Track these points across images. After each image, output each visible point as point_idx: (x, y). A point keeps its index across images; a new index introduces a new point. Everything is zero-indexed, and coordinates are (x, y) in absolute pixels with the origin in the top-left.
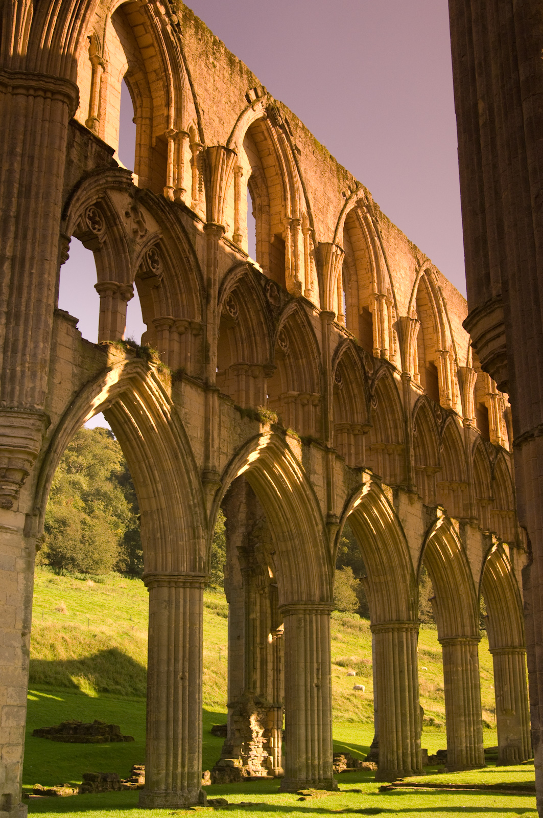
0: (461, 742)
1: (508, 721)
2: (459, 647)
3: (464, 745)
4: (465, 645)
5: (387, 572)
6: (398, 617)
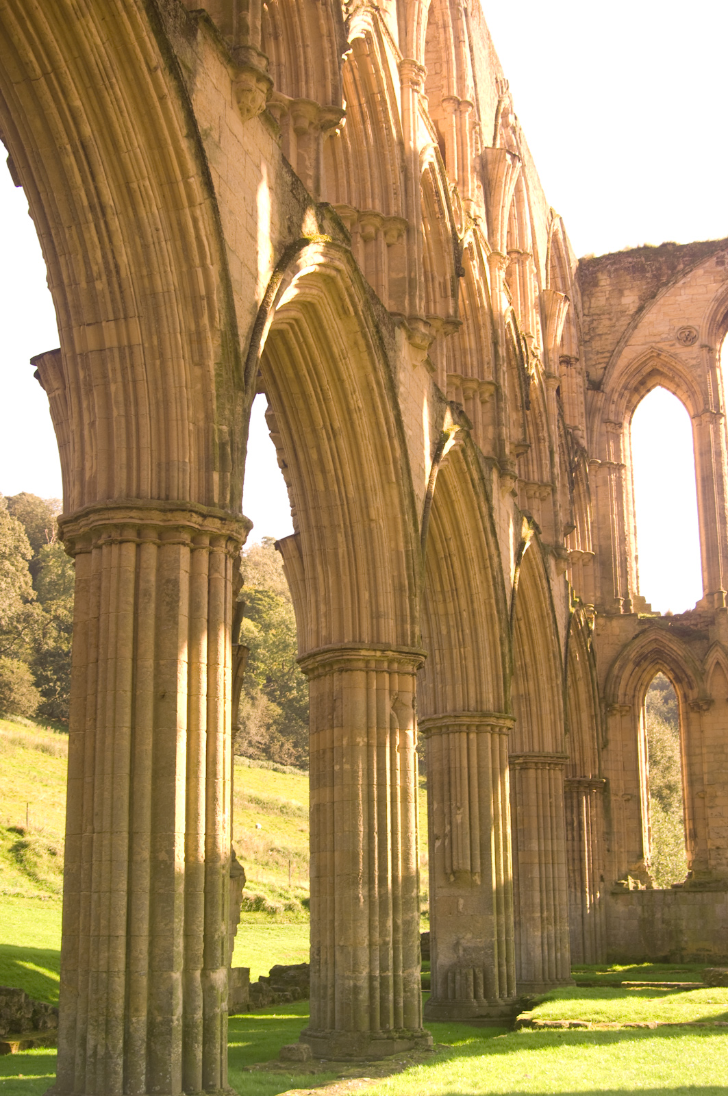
0: (356, 964)
1: (461, 901)
2: (360, 677)
3: (365, 973)
4: (379, 671)
5: (132, 311)
6: (163, 485)
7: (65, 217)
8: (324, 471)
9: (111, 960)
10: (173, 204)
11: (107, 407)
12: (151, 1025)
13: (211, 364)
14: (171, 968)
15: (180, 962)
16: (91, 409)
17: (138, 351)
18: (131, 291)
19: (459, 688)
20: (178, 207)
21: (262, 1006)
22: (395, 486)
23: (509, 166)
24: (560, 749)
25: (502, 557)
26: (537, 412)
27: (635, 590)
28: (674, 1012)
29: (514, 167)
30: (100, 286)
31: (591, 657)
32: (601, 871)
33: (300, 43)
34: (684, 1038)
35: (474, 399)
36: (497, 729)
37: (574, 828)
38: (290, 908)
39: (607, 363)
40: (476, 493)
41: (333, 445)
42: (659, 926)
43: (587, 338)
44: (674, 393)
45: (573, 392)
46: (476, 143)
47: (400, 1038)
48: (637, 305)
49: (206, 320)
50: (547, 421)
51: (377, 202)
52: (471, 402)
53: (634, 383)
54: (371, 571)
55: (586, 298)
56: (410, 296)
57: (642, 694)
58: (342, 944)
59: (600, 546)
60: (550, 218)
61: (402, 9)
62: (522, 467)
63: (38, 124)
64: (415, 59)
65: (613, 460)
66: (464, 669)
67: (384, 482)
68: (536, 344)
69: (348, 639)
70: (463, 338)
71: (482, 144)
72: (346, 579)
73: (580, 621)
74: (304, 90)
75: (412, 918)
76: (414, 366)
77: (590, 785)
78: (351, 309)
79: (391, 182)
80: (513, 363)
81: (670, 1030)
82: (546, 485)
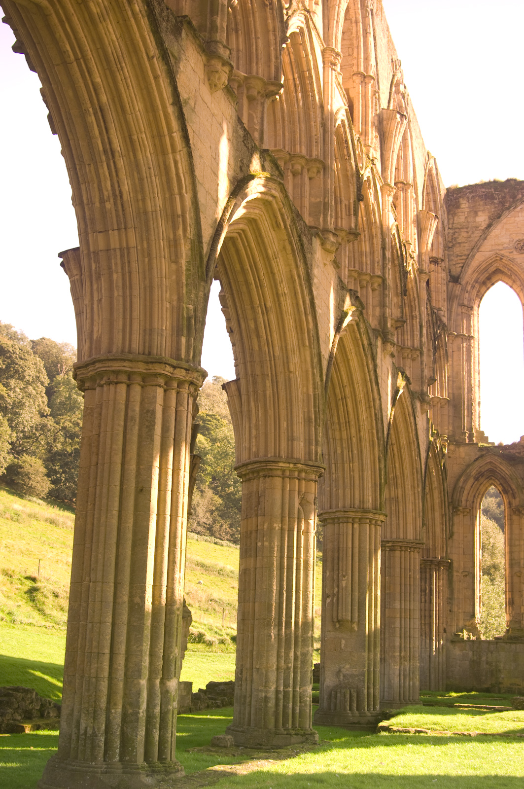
0: (267, 682)
1: (343, 642)
2: (278, 481)
3: (273, 688)
4: (291, 478)
5: (130, 223)
6: (147, 345)
7: (86, 157)
8: (258, 336)
9: (99, 669)
10: (161, 150)
11: (111, 289)
12: (125, 715)
13: (183, 262)
14: (140, 676)
15: (146, 673)
16: (99, 290)
17: (133, 252)
18: (130, 210)
19: (348, 491)
20: (164, 153)
21: (200, 709)
22: (308, 348)
23: (398, 123)
24: (418, 538)
25: (382, 400)
26: (412, 297)
27: (477, 426)
28: (489, 726)
29: (402, 123)
30: (109, 206)
31: (444, 472)
32: (445, 625)
33: (254, 36)
34: (494, 743)
35: (367, 287)
36: (374, 522)
37: (426, 594)
38: (222, 642)
39: (464, 264)
40: (366, 355)
41: (266, 318)
42: (484, 666)
43: (450, 245)
44: (511, 287)
45: (438, 283)
46: (376, 105)
47: (295, 734)
48: (487, 222)
49: (181, 232)
50: (419, 304)
51: (303, 148)
52: (365, 290)
53: (482, 278)
54: (289, 408)
55: (450, 216)
56: (324, 214)
57: (479, 500)
58: (257, 667)
59: (453, 394)
60: (427, 159)
61: (326, 12)
62: (400, 336)
63: (70, 93)
64: (334, 47)
65: (465, 333)
66: (352, 478)
67: (301, 345)
68: (413, 249)
69: (270, 454)
70: (361, 244)
71: (380, 106)
72: (271, 412)
73: (437, 447)
74: (255, 69)
75: (308, 651)
76: (325, 264)
77: (439, 564)
78: (282, 224)
79: (314, 133)
80: (396, 262)
81: (485, 738)
82: (416, 350)
